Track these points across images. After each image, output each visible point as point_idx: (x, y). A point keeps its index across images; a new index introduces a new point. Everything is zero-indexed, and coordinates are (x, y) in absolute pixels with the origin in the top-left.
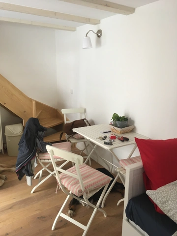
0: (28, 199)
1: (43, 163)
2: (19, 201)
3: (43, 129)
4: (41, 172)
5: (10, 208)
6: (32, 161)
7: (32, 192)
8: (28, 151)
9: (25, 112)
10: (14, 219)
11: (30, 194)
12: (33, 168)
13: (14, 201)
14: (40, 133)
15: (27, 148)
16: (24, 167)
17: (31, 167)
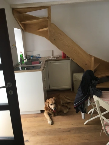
0: (82, 128)
1: (93, 105)
2: (75, 128)
3: (96, 79)
4: (93, 110)
5: (69, 131)
6: (86, 102)
7: (85, 123)
8: (82, 95)
9: (86, 65)
10: (69, 140)
11: (83, 125)
12: (86, 107)
13: (72, 127)
14: (93, 82)
15: (82, 92)
16: (79, 105)
17: (85, 106)
